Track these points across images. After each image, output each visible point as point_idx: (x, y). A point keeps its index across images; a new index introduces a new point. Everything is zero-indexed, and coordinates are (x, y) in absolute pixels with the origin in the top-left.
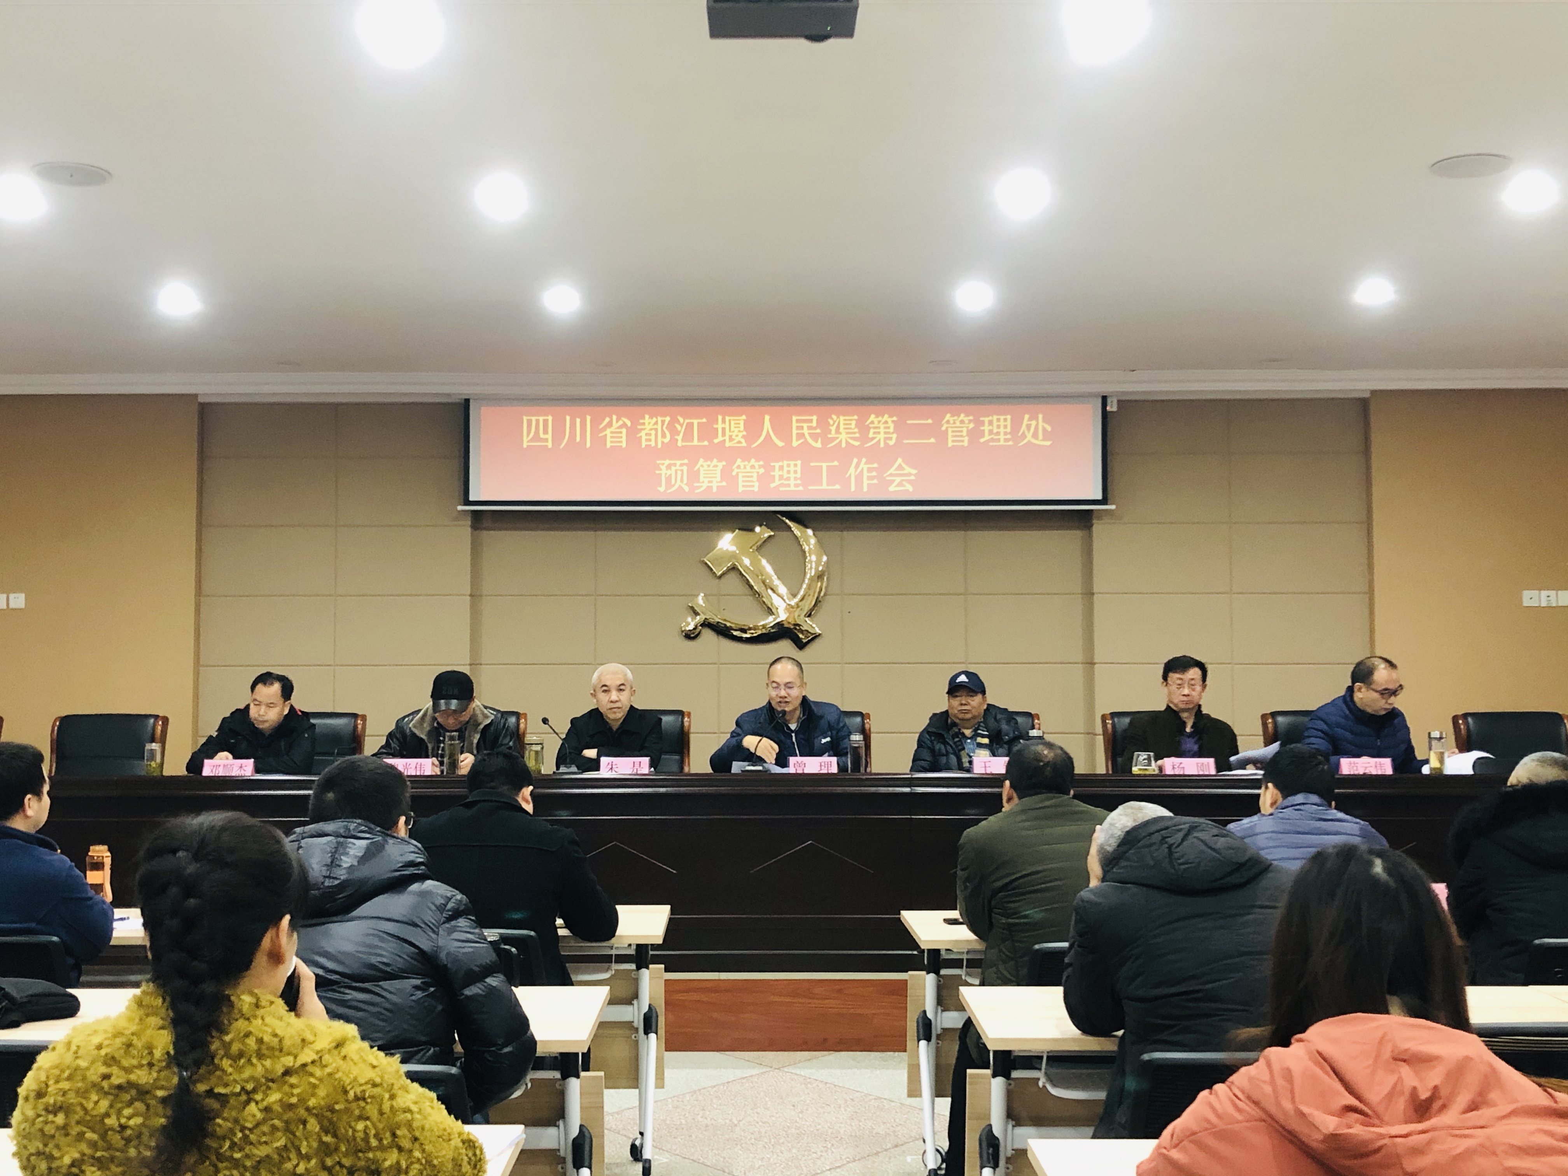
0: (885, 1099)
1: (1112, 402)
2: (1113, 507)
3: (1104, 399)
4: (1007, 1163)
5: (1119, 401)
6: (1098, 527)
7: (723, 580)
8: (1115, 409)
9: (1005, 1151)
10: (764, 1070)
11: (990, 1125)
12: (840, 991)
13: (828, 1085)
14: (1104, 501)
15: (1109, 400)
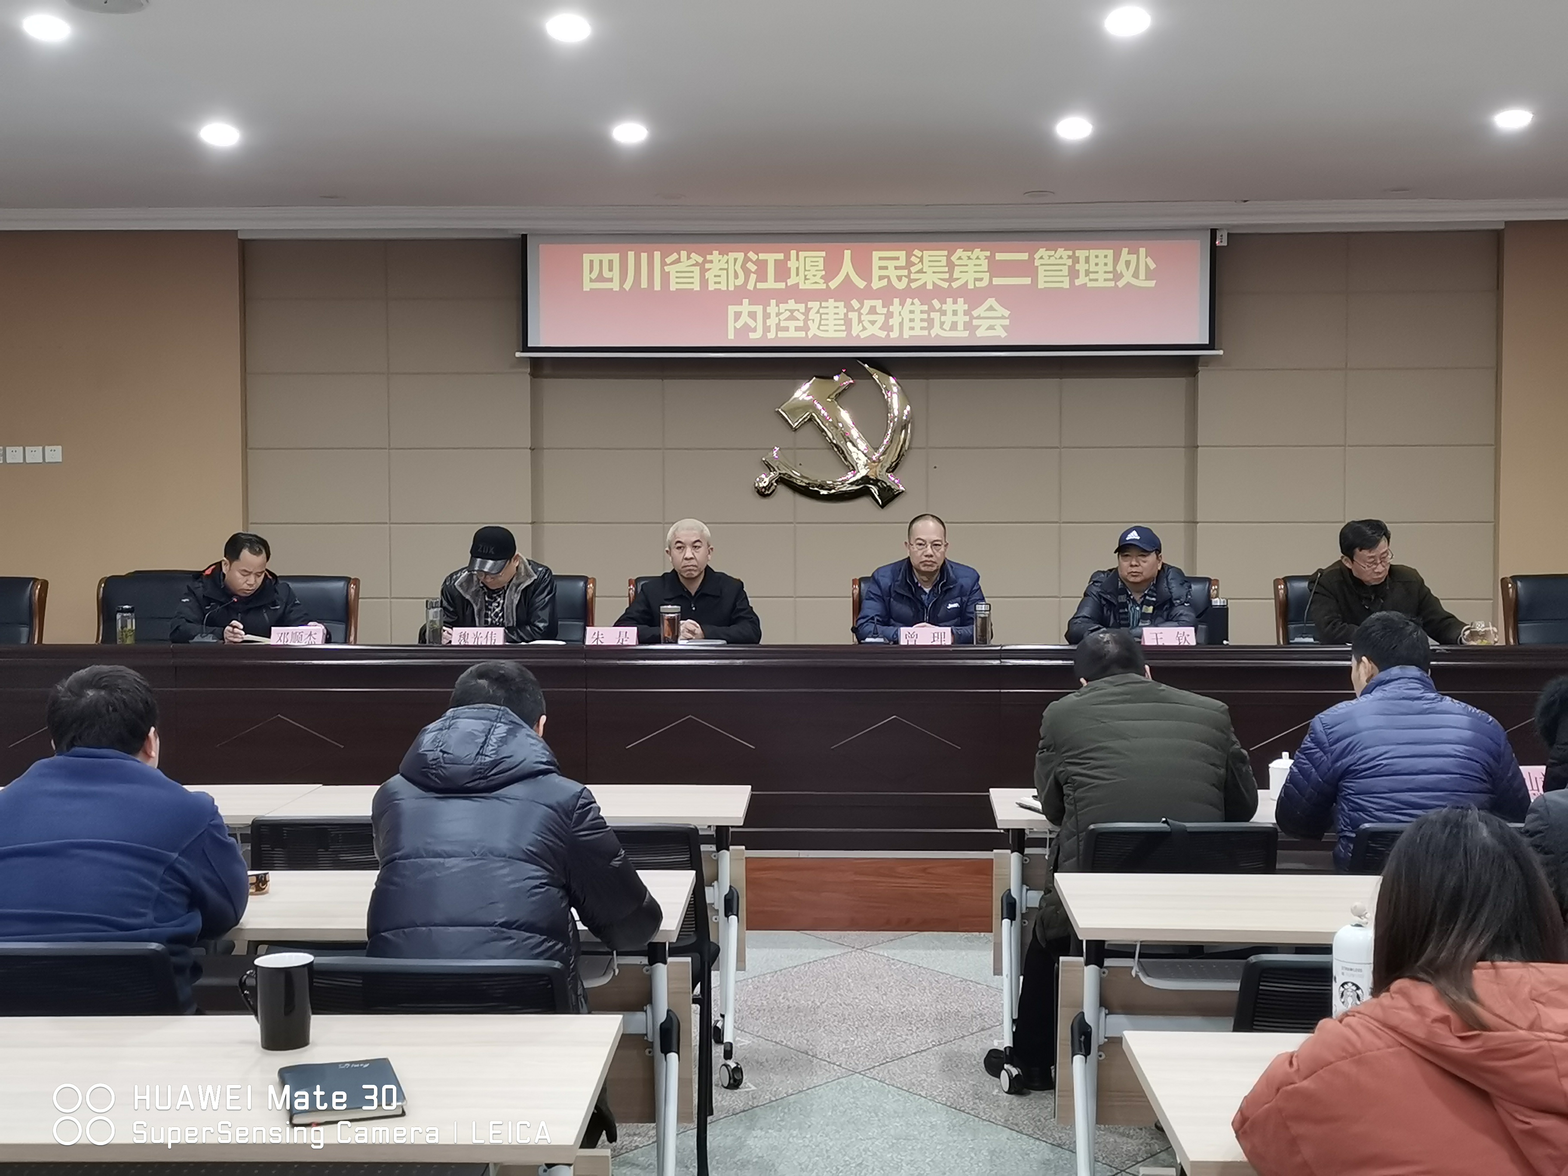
0: (971, 981)
1: (1222, 236)
2: (1221, 352)
3: (1214, 232)
4: (1099, 1051)
5: (1228, 234)
6: (1204, 375)
7: (798, 433)
8: (1225, 244)
9: (1097, 1040)
10: (846, 951)
11: (1083, 1013)
12: (924, 870)
13: (912, 967)
14: (1211, 346)
15: (1218, 234)
